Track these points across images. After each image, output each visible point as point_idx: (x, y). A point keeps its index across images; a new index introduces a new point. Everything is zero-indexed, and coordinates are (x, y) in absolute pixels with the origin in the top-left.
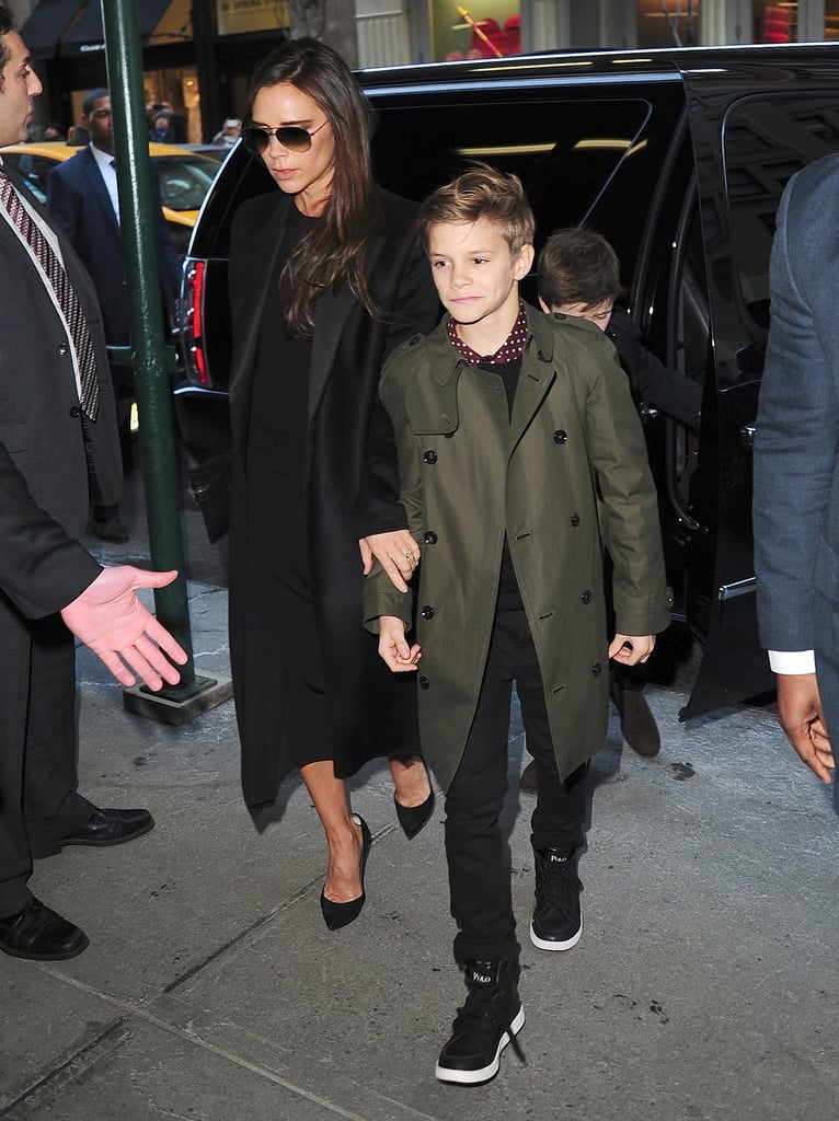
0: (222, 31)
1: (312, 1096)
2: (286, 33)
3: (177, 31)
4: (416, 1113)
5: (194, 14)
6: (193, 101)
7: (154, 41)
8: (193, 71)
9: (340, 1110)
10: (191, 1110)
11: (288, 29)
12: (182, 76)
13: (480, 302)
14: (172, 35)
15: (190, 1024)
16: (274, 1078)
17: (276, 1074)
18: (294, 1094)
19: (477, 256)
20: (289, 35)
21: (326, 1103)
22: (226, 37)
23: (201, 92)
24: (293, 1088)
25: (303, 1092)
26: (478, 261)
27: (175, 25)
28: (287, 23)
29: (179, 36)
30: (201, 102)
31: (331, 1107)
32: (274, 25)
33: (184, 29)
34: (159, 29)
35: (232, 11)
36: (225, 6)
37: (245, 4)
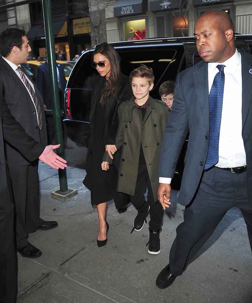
0: (74, 34)
1: (95, 291)
2: (90, 34)
3: (64, 34)
4: (120, 295)
5: (68, 29)
6: (68, 50)
7: (58, 36)
8: (68, 43)
9: (102, 294)
10: (66, 294)
11: (90, 33)
12: (65, 44)
14: (63, 35)
15: (66, 273)
16: (86, 287)
17: (87, 286)
18: (91, 291)
20: (91, 34)
22: (75, 35)
23: (70, 48)
24: (91, 289)
25: (93, 290)
27: (63, 32)
28: (90, 32)
29: (64, 35)
30: (70, 51)
31: (100, 294)
32: (86, 32)
33: (65, 33)
34: (60, 33)
35: (77, 29)
36: (75, 28)
37: (80, 27)
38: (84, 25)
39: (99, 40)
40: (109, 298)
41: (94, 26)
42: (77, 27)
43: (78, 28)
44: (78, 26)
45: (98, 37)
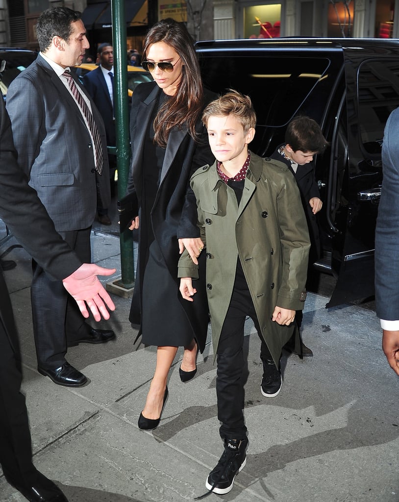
2: (185, 24)
3: (141, 21)
4: (211, 455)
5: (149, 14)
7: (132, 25)
10: (123, 448)
11: (186, 23)
13: (229, 153)
14: (139, 23)
15: (125, 415)
19: (228, 132)
21: (176, 449)
26: (228, 134)
27: (141, 18)
28: (186, 20)
29: (143, 23)
31: (178, 450)
32: (181, 20)
33: (144, 20)
34: (135, 19)
35: (164, 14)
36: (161, 12)
37: (169, 11)
38: (176, 9)
39: (200, 34)
40: (193, 459)
41: (194, 11)
42: (164, 10)
43: (166, 12)
44: (166, 10)
45: (199, 30)
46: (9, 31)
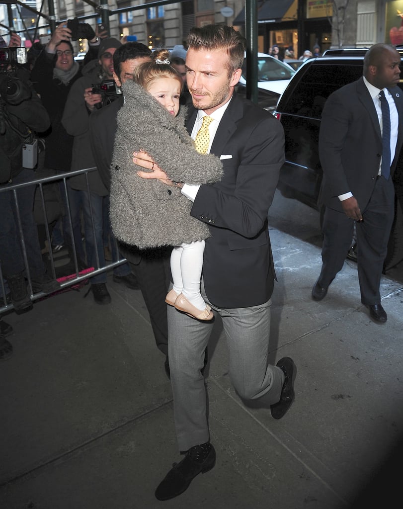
0: (308, 17)
1: (263, 425)
2: (329, 20)
3: (291, 16)
4: (296, 441)
5: (298, 11)
6: (295, 41)
7: (283, 20)
8: (296, 30)
9: (271, 433)
10: (222, 419)
11: (331, 17)
12: (293, 32)
14: (290, 18)
15: (229, 389)
16: (252, 415)
17: (253, 414)
18: (257, 423)
20: (331, 20)
21: (267, 429)
22: (310, 19)
23: (298, 39)
24: (257, 420)
25: (260, 423)
27: (291, 14)
28: (331, 14)
29: (293, 18)
30: (298, 42)
31: (268, 431)
32: (324, 15)
33: (294, 16)
34: (286, 16)
35: (312, 10)
36: (310, 8)
37: (317, 7)
38: (323, 5)
39: (344, 28)
40: (280, 442)
41: (338, 6)
42: (312, 7)
43: (314, 8)
44: (315, 6)
45: (343, 23)
46: (181, 27)
